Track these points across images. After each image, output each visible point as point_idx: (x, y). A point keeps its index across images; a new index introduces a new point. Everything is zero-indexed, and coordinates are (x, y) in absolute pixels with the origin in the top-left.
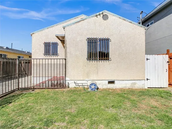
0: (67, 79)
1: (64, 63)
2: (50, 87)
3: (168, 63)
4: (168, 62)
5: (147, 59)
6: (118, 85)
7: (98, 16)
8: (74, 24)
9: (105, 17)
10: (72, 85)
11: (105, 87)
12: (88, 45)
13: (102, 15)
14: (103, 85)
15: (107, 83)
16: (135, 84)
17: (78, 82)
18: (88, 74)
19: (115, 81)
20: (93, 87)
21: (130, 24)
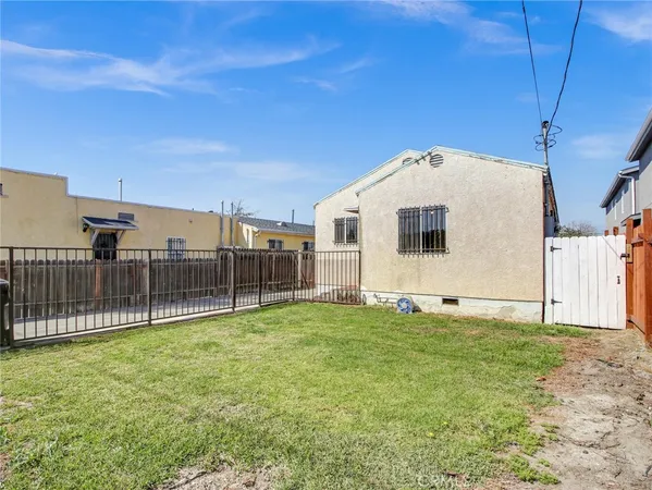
0: (363, 288)
1: (358, 258)
2: (336, 300)
3: (624, 259)
4: (623, 256)
5: (552, 249)
6: (465, 309)
7: (421, 162)
8: (374, 184)
9: (435, 160)
10: (371, 301)
11: (435, 310)
12: (400, 223)
13: (428, 158)
14: (431, 305)
15: (441, 301)
16: (512, 309)
17: (382, 295)
18: (400, 281)
19: (460, 300)
20: (404, 305)
21: (498, 164)
